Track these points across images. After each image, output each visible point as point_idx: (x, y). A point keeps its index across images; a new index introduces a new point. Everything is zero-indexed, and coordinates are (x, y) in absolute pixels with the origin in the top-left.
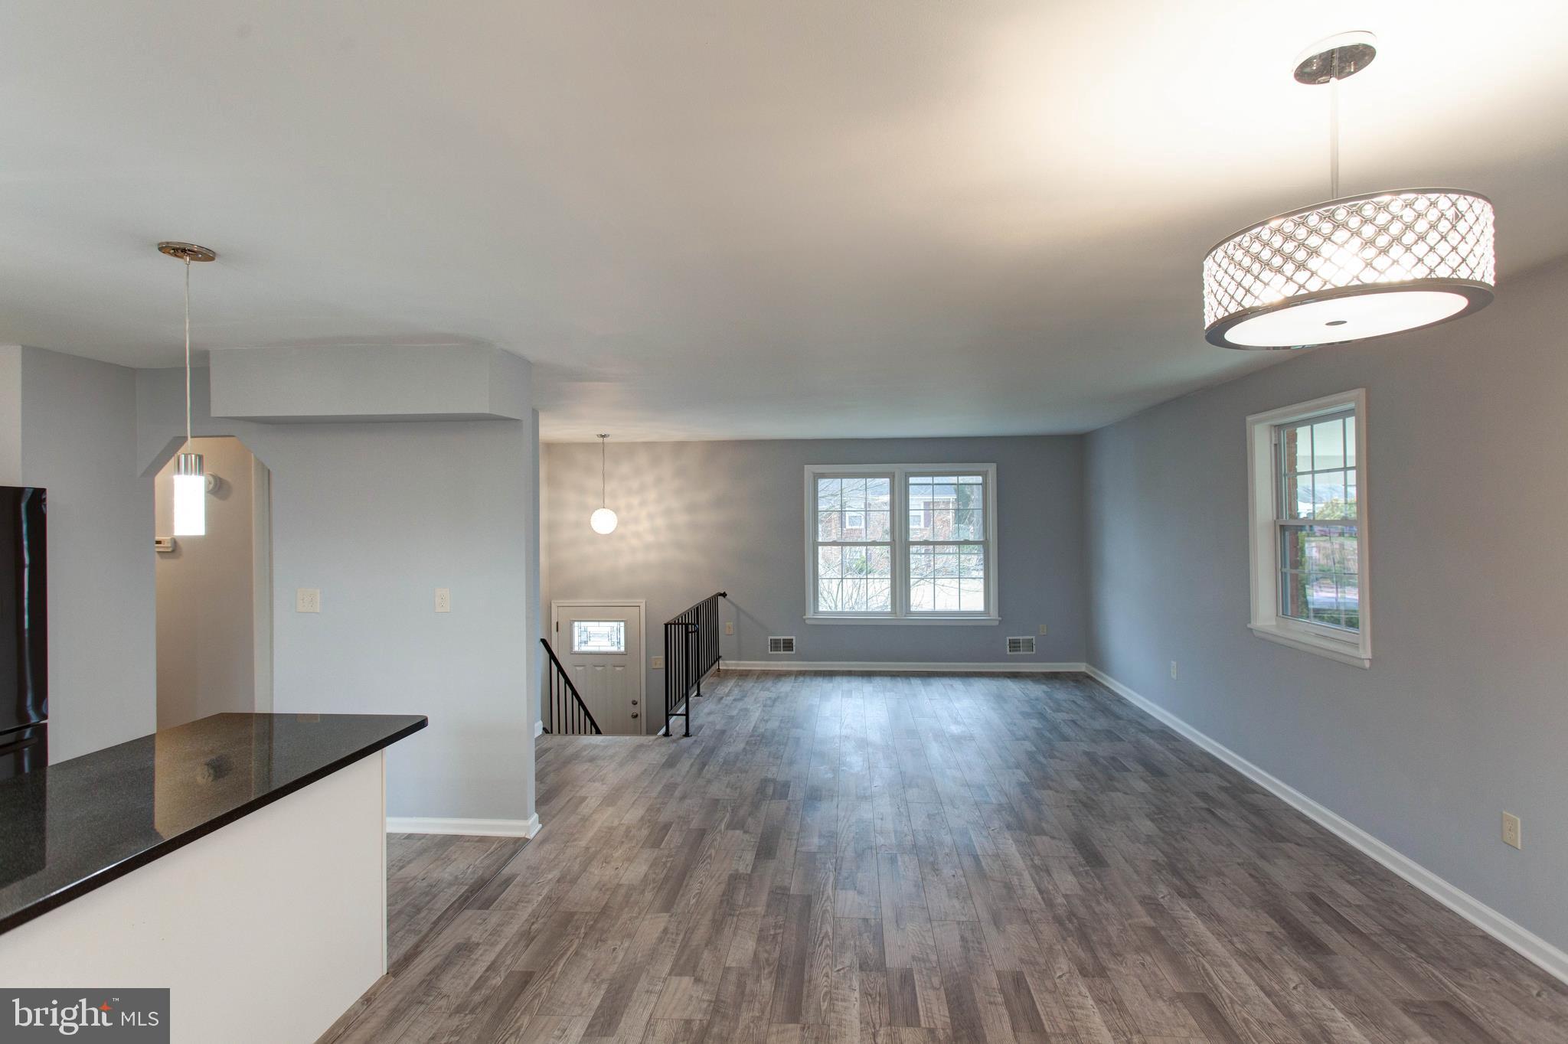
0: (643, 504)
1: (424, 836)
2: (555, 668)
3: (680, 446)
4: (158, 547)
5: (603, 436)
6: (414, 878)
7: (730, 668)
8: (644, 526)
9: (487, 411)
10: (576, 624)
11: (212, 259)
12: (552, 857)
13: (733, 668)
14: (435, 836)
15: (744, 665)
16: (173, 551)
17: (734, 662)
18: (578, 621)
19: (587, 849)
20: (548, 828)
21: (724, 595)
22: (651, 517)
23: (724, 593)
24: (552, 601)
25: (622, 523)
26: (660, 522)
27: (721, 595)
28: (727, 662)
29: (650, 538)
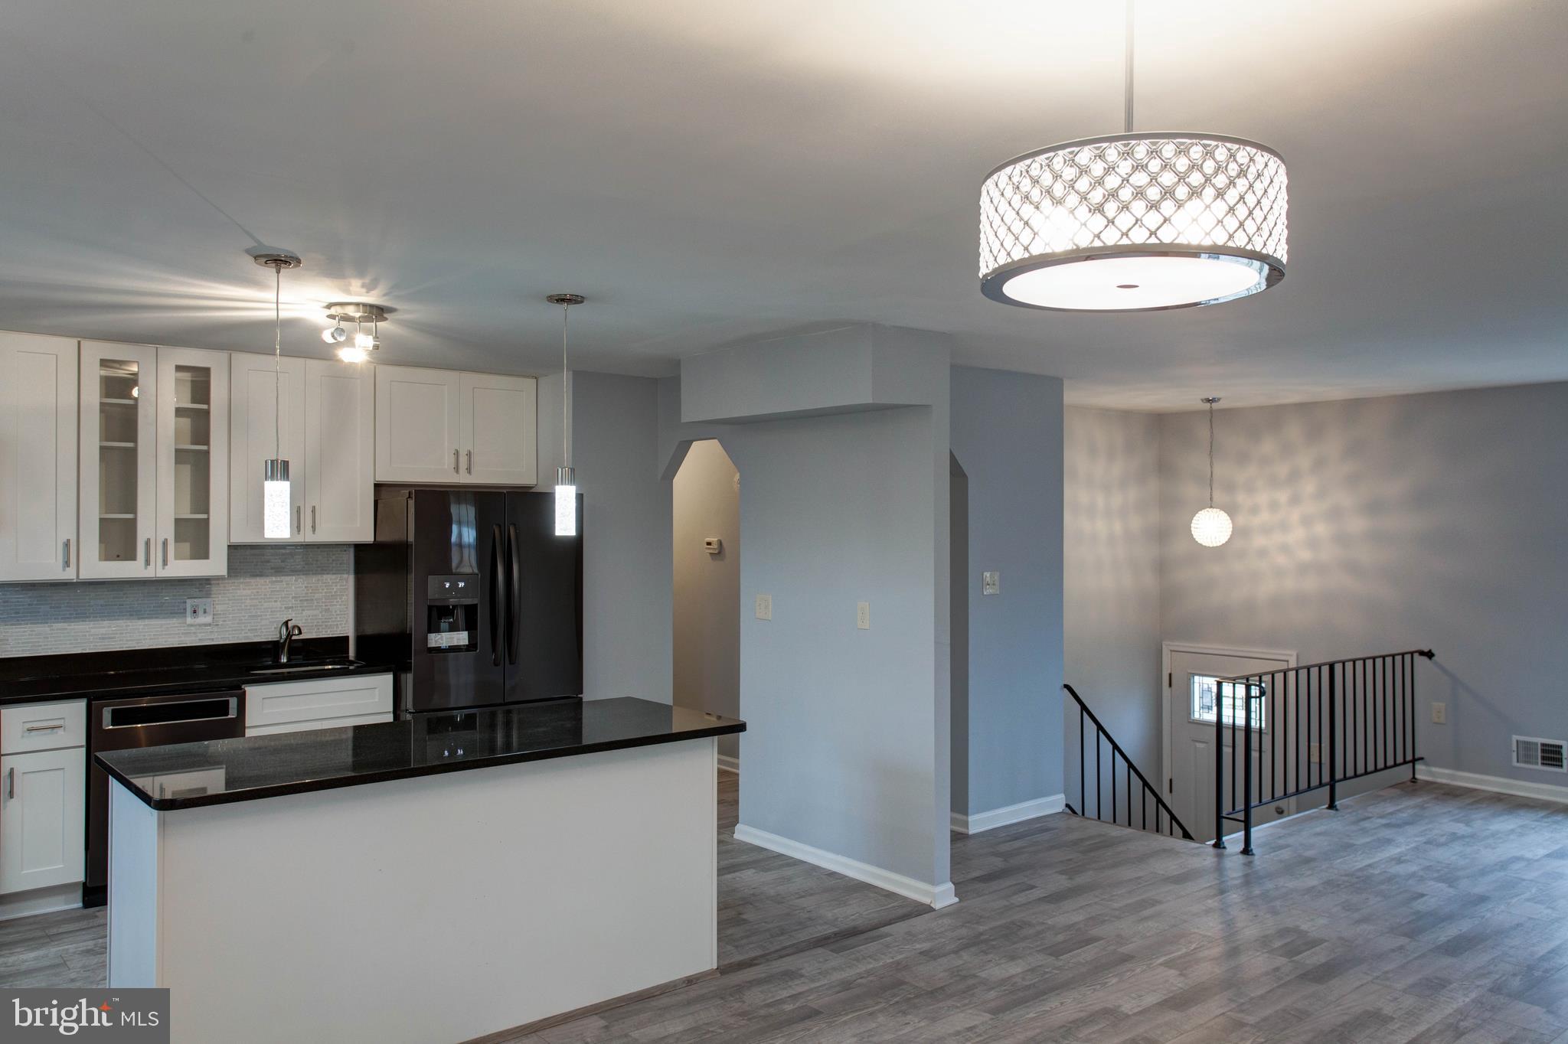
0: (1295, 500)
1: (843, 877)
2: (1090, 728)
3: (1353, 408)
4: (709, 549)
5: (1208, 401)
6: (804, 908)
7: (1439, 780)
8: (1296, 535)
9: (870, 401)
10: (1196, 678)
11: (582, 302)
12: (938, 931)
13: (1444, 781)
14: (853, 880)
15: (1468, 780)
16: (719, 553)
17: (1447, 771)
18: (1200, 675)
19: (981, 934)
20: (962, 904)
21: (1429, 655)
22: (1307, 521)
23: (1430, 651)
24: (1163, 643)
25: (1238, 533)
26: (1321, 529)
27: (1422, 653)
28: (1434, 769)
29: (1305, 555)
